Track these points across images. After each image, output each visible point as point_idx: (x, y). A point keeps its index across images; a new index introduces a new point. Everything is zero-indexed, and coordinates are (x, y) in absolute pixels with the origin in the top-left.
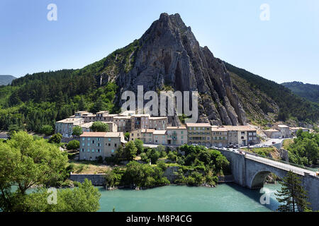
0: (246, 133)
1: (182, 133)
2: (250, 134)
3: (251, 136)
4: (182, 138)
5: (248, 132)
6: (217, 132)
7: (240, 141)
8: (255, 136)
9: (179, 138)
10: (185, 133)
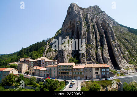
0: (100, 69)
1: (54, 69)
2: (103, 70)
3: (104, 72)
4: (54, 73)
5: (101, 68)
6: (77, 69)
7: (94, 76)
8: (108, 72)
9: (53, 72)
10: (56, 69)
